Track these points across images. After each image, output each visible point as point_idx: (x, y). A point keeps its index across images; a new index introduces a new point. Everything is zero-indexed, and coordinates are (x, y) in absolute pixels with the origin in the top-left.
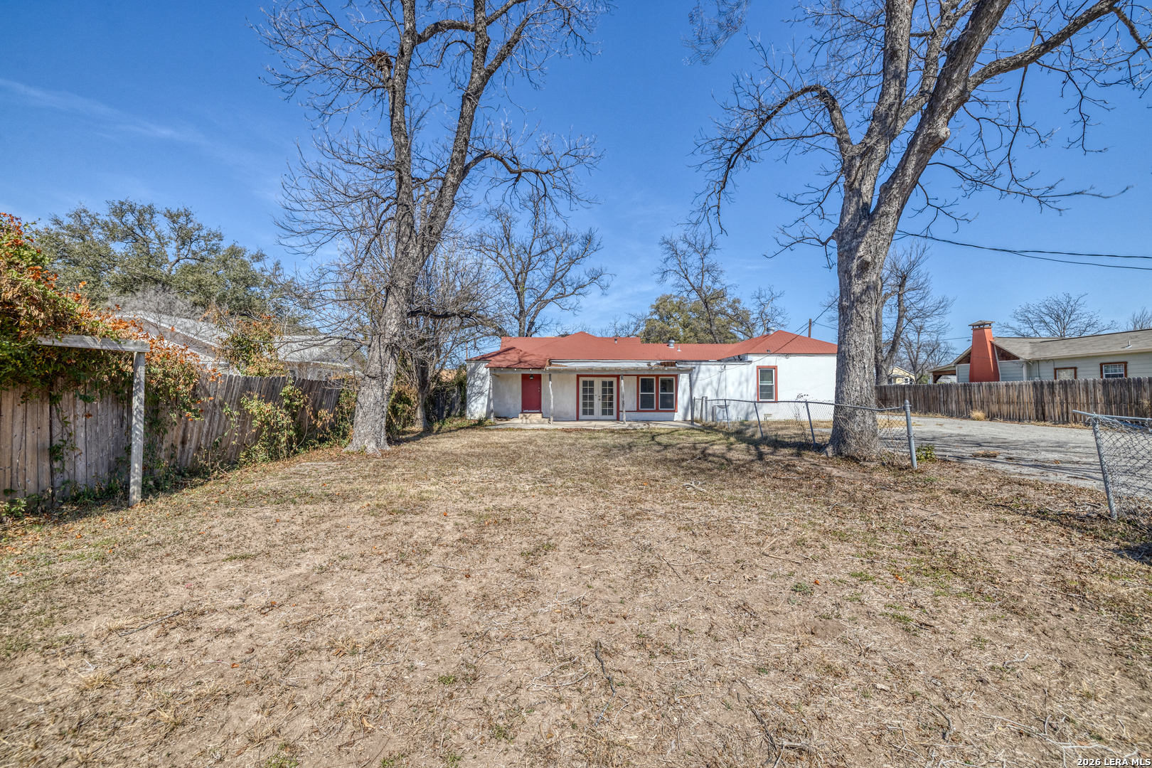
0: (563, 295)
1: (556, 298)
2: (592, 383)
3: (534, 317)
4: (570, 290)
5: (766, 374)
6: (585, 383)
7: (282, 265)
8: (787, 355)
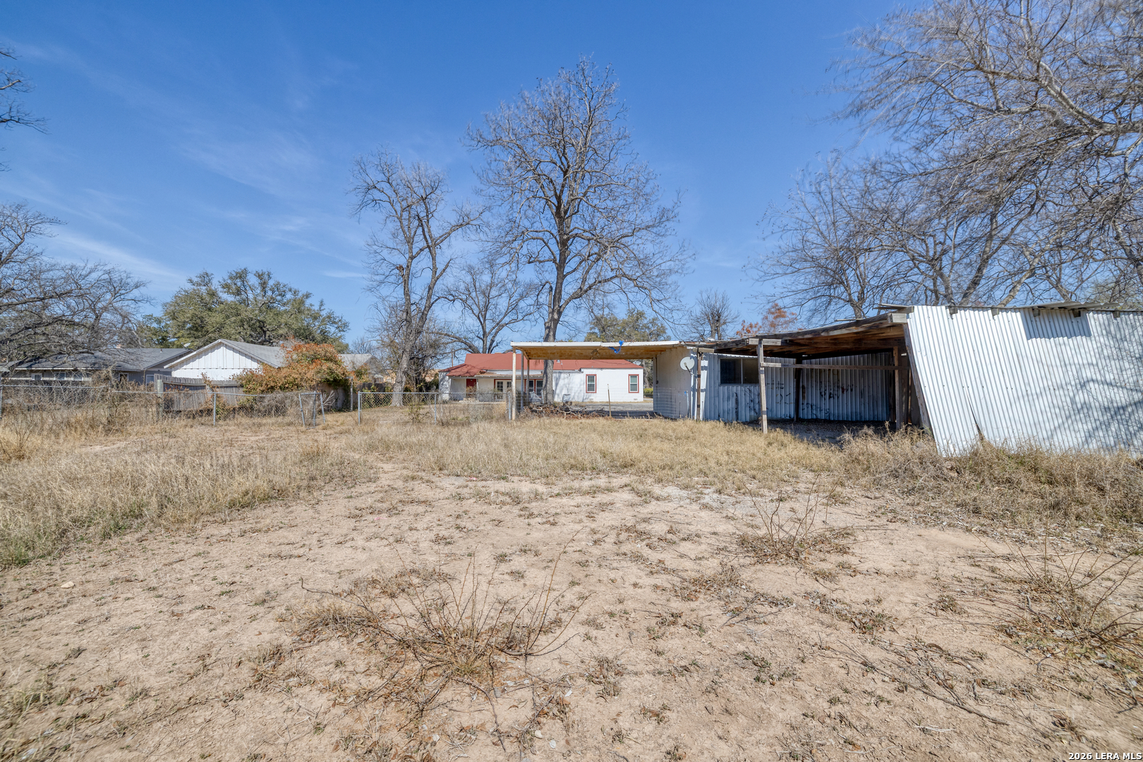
0: (516, 321)
1: (510, 323)
2: (502, 383)
3: (494, 337)
4: (520, 317)
5: (591, 378)
6: (498, 383)
7: (325, 302)
8: (602, 369)
